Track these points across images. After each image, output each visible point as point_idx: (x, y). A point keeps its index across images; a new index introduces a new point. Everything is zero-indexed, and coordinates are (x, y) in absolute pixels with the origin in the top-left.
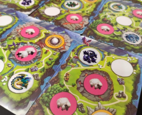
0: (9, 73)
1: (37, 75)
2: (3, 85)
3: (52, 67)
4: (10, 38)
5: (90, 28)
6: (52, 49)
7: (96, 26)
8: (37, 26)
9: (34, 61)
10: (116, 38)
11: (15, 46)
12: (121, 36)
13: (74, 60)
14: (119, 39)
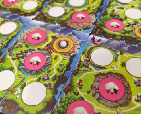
0: (21, 85)
1: (50, 84)
2: (16, 98)
3: (64, 73)
4: (17, 46)
5: (99, 25)
6: (62, 53)
7: (105, 23)
8: (43, 30)
9: (44, 69)
10: (127, 35)
11: (23, 54)
12: (132, 31)
13: (85, 63)
14: (131, 35)
